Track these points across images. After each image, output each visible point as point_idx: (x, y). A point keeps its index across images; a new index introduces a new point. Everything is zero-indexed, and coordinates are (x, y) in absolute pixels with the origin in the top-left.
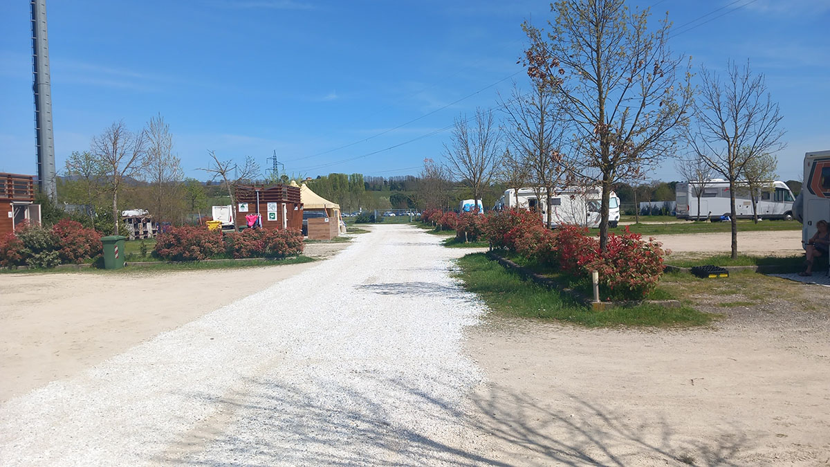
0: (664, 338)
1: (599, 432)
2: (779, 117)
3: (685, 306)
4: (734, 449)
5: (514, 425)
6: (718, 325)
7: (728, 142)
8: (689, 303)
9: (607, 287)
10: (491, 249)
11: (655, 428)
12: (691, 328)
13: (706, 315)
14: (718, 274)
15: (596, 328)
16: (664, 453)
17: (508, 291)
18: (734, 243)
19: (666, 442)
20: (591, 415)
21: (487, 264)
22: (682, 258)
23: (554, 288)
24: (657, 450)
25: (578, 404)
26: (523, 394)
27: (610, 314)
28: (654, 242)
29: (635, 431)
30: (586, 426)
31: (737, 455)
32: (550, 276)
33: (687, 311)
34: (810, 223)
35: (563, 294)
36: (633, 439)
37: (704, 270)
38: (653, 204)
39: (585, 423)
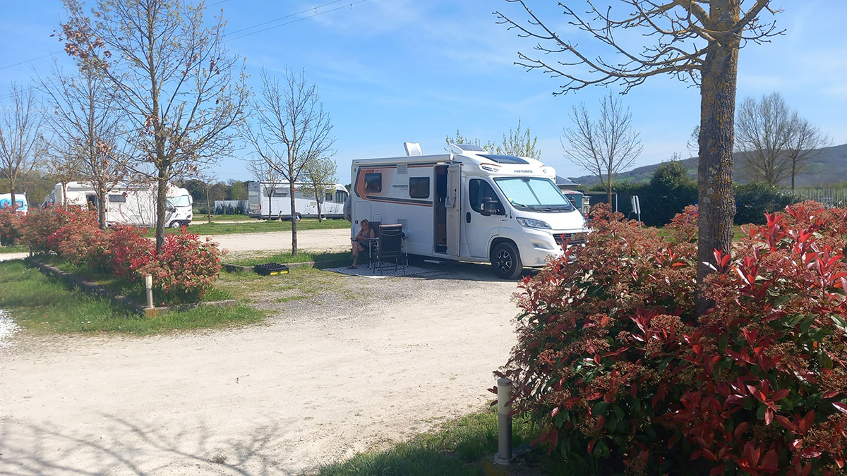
0: (217, 339)
1: (131, 449)
2: (330, 126)
3: (243, 305)
4: (266, 440)
5: (26, 462)
6: (271, 320)
7: (288, 145)
8: (247, 301)
9: (162, 291)
10: (31, 254)
11: (193, 433)
12: (245, 326)
13: (261, 312)
14: (279, 271)
15: (147, 336)
16: (197, 458)
17: (47, 303)
18: (294, 241)
19: (202, 446)
20: (126, 432)
21: (24, 271)
22: (248, 257)
23: (104, 296)
24: (192, 456)
25: (112, 423)
26: (44, 423)
27: (164, 320)
28: (211, 242)
29: (172, 441)
30: (118, 447)
31: (268, 445)
32: (103, 283)
33: (242, 310)
34: (357, 222)
35: (114, 302)
36: (168, 450)
37: (266, 268)
38: (227, 203)
39: (116, 443)
